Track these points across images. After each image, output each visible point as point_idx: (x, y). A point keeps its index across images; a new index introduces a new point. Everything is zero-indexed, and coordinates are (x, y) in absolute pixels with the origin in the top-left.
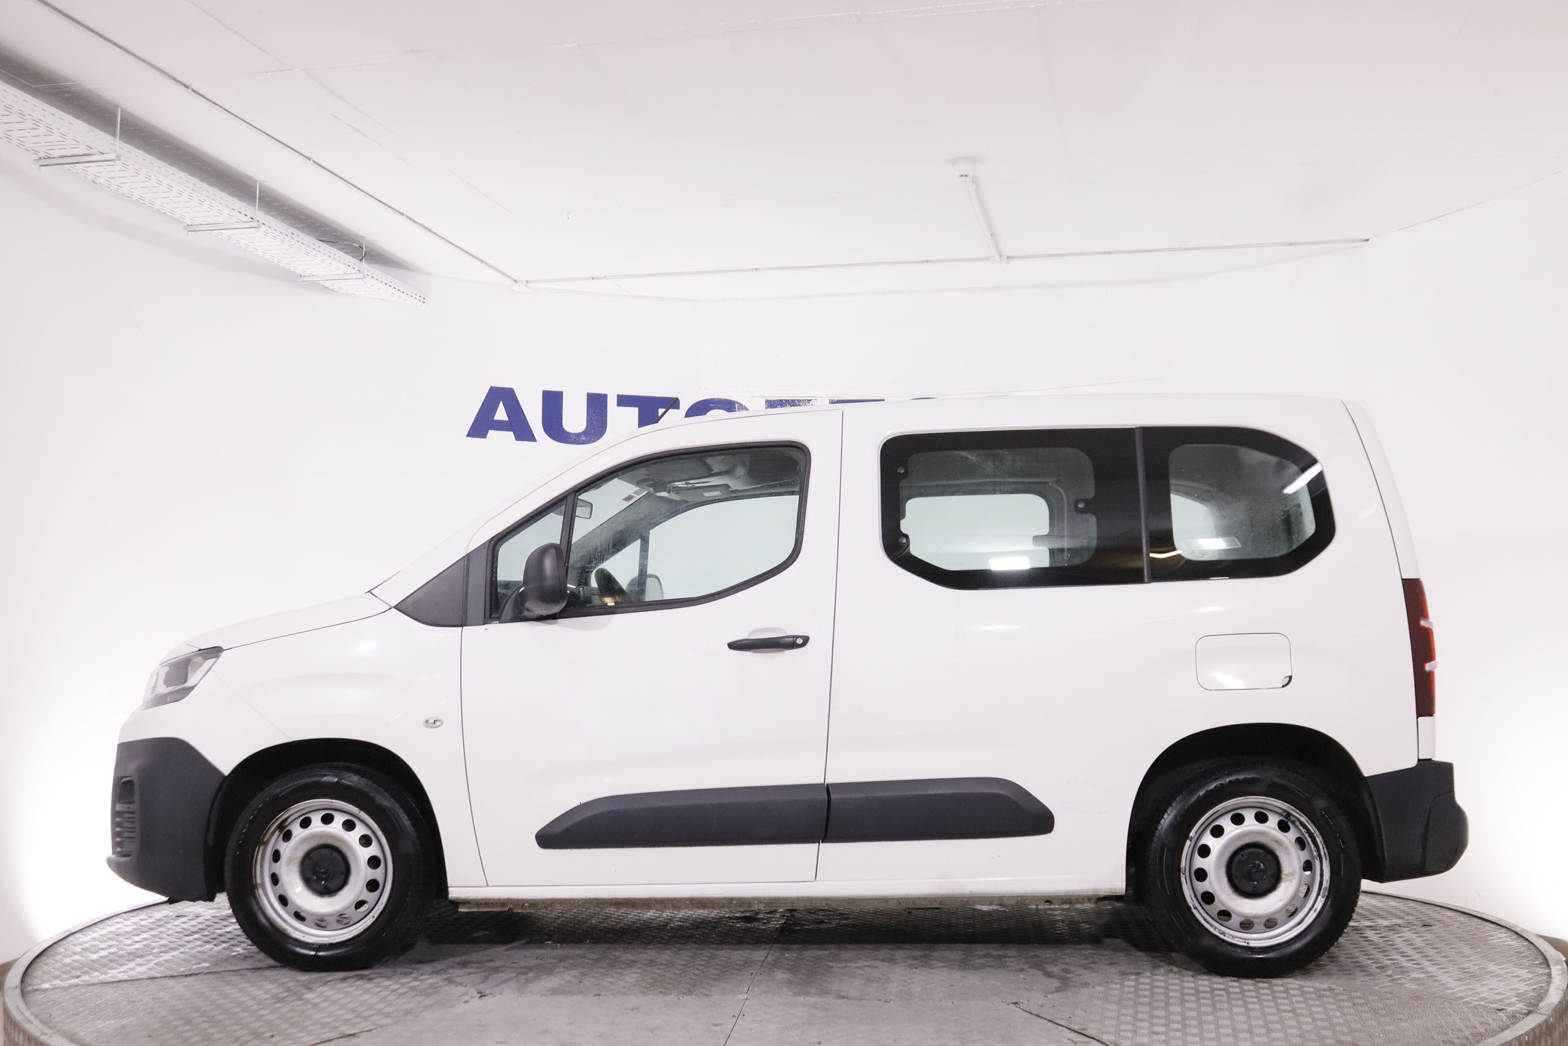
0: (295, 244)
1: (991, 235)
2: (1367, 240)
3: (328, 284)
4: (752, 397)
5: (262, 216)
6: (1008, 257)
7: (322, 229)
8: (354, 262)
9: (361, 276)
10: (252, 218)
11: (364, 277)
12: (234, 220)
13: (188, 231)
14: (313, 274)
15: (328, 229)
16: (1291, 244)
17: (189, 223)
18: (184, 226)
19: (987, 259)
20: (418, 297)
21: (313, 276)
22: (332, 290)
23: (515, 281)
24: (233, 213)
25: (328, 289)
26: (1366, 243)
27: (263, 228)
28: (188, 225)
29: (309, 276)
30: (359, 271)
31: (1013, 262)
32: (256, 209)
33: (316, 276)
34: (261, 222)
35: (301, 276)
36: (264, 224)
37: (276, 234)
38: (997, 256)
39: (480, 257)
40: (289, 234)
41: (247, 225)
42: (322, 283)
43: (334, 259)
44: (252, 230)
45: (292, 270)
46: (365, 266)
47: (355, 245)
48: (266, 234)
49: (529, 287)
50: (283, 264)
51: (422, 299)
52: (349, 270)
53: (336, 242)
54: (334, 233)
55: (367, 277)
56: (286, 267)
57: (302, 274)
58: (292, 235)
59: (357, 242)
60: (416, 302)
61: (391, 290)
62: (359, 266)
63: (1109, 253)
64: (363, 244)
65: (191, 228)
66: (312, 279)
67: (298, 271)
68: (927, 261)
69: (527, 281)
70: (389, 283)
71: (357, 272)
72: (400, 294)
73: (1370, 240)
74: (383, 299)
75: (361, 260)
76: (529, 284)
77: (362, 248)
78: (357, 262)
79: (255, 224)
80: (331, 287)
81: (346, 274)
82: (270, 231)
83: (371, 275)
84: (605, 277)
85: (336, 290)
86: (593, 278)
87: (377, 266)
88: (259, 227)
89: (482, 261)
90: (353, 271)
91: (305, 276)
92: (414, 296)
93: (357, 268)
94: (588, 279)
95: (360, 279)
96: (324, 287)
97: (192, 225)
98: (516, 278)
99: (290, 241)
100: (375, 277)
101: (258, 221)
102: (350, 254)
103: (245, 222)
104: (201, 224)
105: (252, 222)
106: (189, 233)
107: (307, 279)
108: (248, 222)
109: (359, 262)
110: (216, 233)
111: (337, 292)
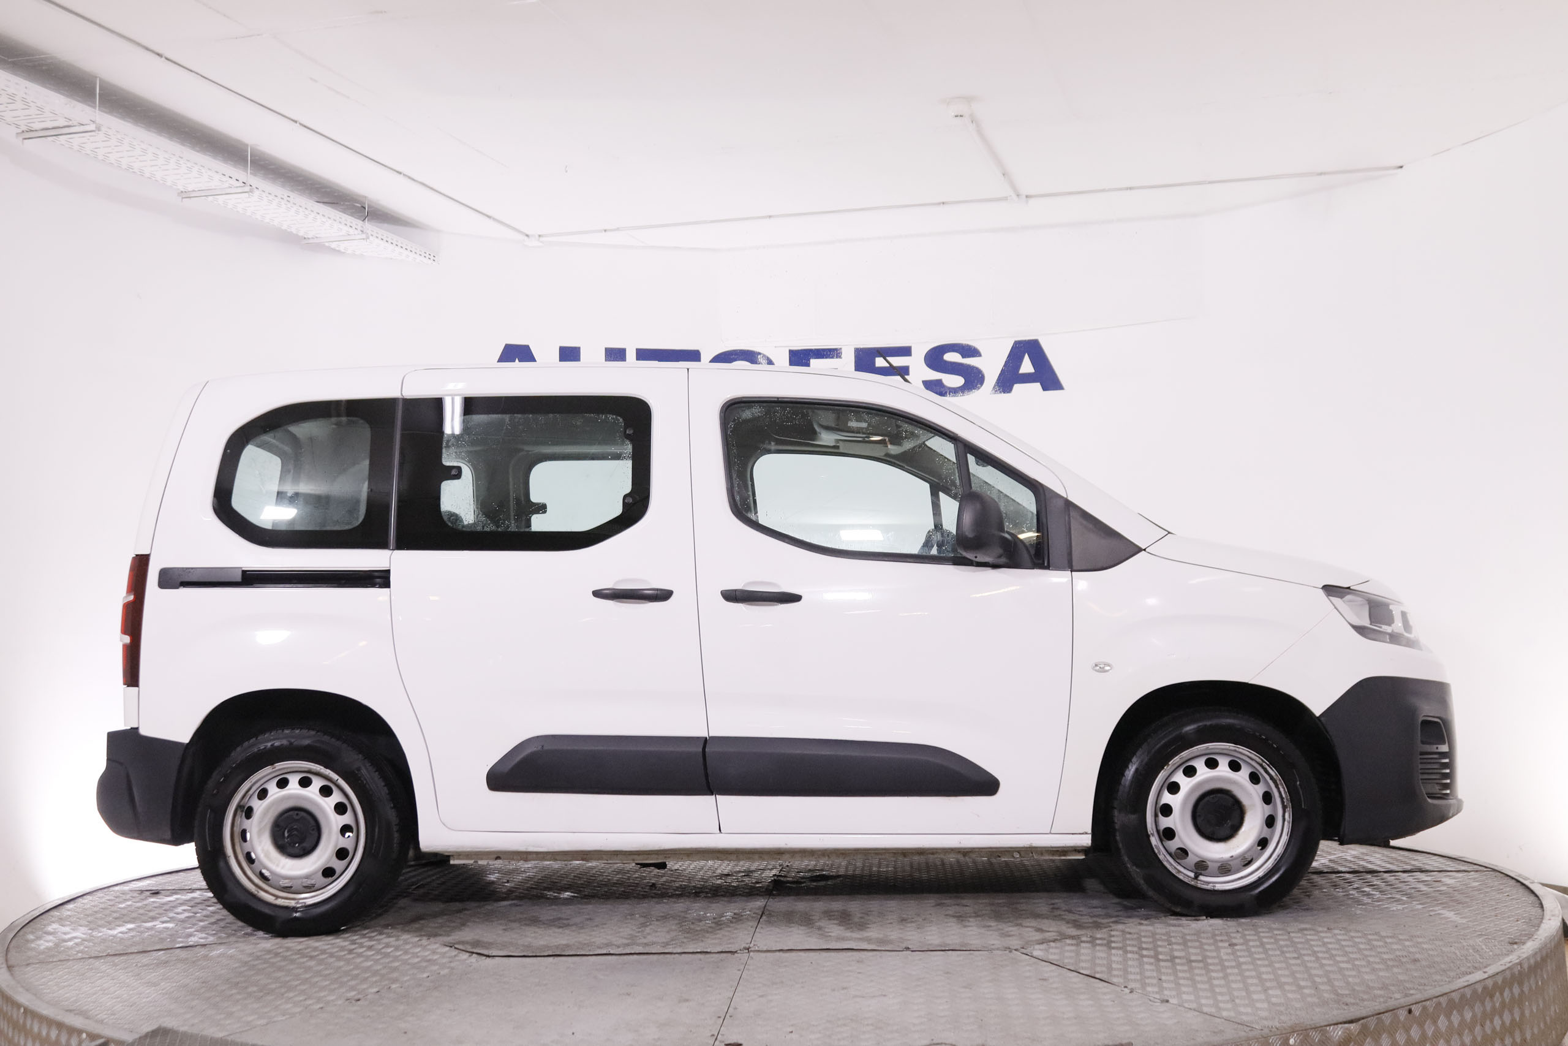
0: (292, 207)
1: (1004, 175)
2: (1401, 167)
3: (333, 245)
4: (776, 347)
5: (256, 181)
6: (1027, 197)
7: (324, 190)
8: (356, 222)
9: (364, 236)
10: (244, 183)
11: (368, 238)
12: (227, 185)
13: (183, 198)
14: (317, 236)
15: (328, 190)
16: (1321, 174)
17: (183, 190)
18: (178, 193)
19: (1005, 199)
20: (427, 255)
21: (317, 237)
22: (339, 251)
23: (527, 236)
24: (224, 179)
25: (334, 250)
26: (1400, 170)
27: (257, 193)
28: (182, 192)
29: (312, 238)
30: (362, 231)
31: (1032, 201)
32: (248, 172)
33: (319, 237)
34: (254, 186)
35: (305, 238)
36: (257, 188)
37: (271, 197)
38: (1014, 197)
39: (488, 214)
40: (286, 198)
41: (239, 190)
42: (327, 244)
43: (335, 220)
44: (246, 195)
45: (295, 232)
46: (368, 226)
47: (357, 205)
48: (261, 198)
49: (541, 242)
50: (284, 227)
51: (431, 257)
52: (352, 231)
53: (337, 203)
54: (336, 194)
55: (371, 237)
56: (289, 230)
57: (306, 237)
58: (288, 199)
59: (360, 202)
60: (426, 260)
61: (398, 249)
62: (362, 227)
63: (1131, 189)
64: (365, 204)
65: (185, 195)
66: (316, 241)
67: (301, 234)
68: (943, 203)
69: (540, 236)
70: (395, 243)
71: (361, 232)
72: (407, 253)
73: (1404, 168)
74: (391, 259)
75: (365, 219)
76: (541, 239)
77: (365, 208)
78: (360, 222)
79: (247, 189)
80: (337, 249)
81: (349, 235)
82: (264, 195)
83: (375, 234)
84: (618, 229)
85: (343, 251)
86: (605, 231)
87: (386, 225)
88: (251, 191)
89: (489, 217)
90: (356, 232)
91: (309, 238)
92: (424, 254)
93: (359, 228)
94: (600, 231)
95: (364, 239)
96: (329, 248)
97: (185, 192)
98: (528, 233)
99: (286, 204)
100: (380, 237)
101: (251, 186)
102: (352, 215)
103: (237, 187)
104: (194, 191)
105: (244, 186)
106: (184, 200)
107: (311, 241)
108: (240, 187)
109: (361, 222)
110: (211, 198)
111: (344, 253)
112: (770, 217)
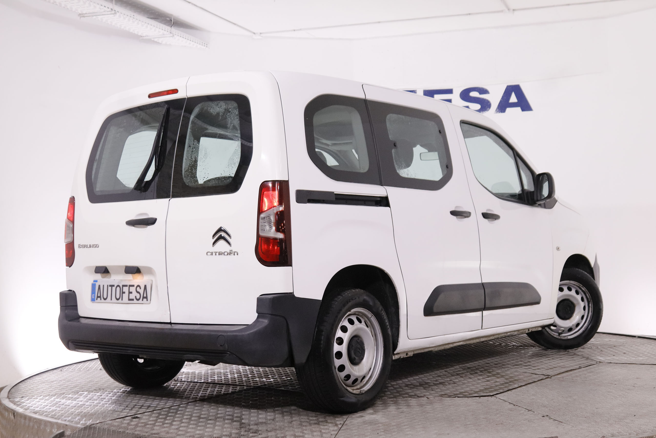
0: (135, 21)
3: (156, 40)
5: (117, 8)
6: (514, 10)
8: (168, 28)
9: (172, 35)
10: (111, 9)
11: (173, 36)
12: (102, 10)
15: (153, 12)
18: (78, 15)
19: (502, 11)
20: (203, 44)
21: (147, 36)
22: (158, 43)
23: (254, 33)
24: (102, 7)
25: (156, 42)
27: (118, 14)
28: (80, 14)
29: (145, 36)
30: (171, 33)
31: (516, 13)
32: (113, 4)
33: (149, 36)
35: (141, 36)
36: (118, 12)
37: (125, 16)
38: (507, 10)
39: (234, 22)
40: (132, 16)
41: (109, 13)
42: (153, 39)
43: (157, 27)
44: (113, 15)
45: (136, 33)
46: (174, 30)
48: (120, 16)
50: (131, 31)
51: (205, 45)
52: (165, 32)
53: (158, 18)
54: (157, 14)
55: (175, 36)
56: (133, 32)
57: (142, 36)
58: (134, 17)
59: (169, 18)
60: (203, 47)
61: (189, 41)
62: (170, 30)
63: (568, 5)
64: (172, 18)
65: (81, 15)
66: (147, 38)
67: (140, 34)
68: (470, 14)
69: (261, 33)
70: (187, 38)
71: (169, 33)
72: (194, 43)
74: (185, 46)
75: (172, 26)
76: (262, 35)
77: (171, 20)
79: (113, 12)
80: (158, 41)
81: (164, 34)
82: (122, 15)
83: (177, 34)
84: (301, 30)
85: (160, 42)
86: (294, 30)
87: (182, 29)
88: (115, 13)
89: (235, 24)
90: (167, 33)
91: (143, 36)
92: (201, 44)
93: (169, 31)
94: (292, 31)
95: (171, 37)
96: (154, 41)
97: (82, 14)
98: (255, 32)
99: (132, 20)
100: (179, 35)
101: (115, 11)
102: (165, 24)
103: (108, 11)
104: (86, 13)
105: (112, 11)
106: (81, 18)
107: (144, 38)
108: (109, 11)
109: (170, 28)
110: (94, 17)
111: (161, 44)
112: (379, 22)
